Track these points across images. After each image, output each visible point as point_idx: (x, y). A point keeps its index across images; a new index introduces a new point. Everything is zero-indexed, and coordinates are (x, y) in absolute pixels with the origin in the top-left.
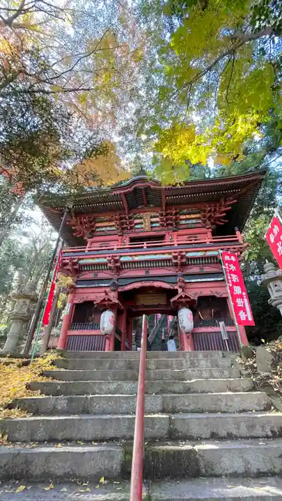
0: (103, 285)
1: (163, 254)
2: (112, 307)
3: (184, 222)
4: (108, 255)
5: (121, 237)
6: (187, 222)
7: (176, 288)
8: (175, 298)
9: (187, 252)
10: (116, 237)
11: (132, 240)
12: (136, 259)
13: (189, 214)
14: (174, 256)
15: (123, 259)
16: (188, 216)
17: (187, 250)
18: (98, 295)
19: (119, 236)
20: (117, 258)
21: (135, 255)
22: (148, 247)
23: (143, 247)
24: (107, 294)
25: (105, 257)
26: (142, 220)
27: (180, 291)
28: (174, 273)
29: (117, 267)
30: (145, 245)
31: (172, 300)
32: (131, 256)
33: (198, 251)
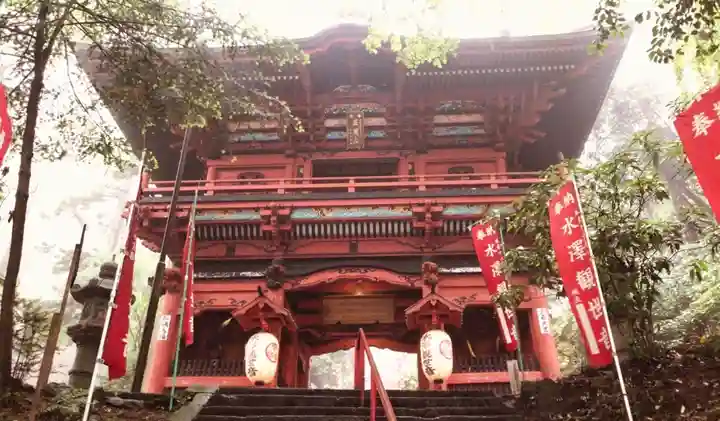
0: (249, 274)
1: (392, 207)
2: (274, 323)
3: (442, 132)
4: (264, 205)
5: (291, 160)
6: (452, 132)
7: (418, 284)
8: (416, 307)
9: (445, 205)
10: (279, 159)
11: (320, 170)
12: (330, 215)
13: (458, 112)
14: (415, 214)
15: (297, 215)
16: (453, 119)
17: (448, 200)
18: (239, 297)
19: (288, 156)
20: (286, 212)
21: (329, 208)
22: (357, 189)
23: (346, 189)
24: (261, 295)
25: (257, 210)
26: (344, 122)
27: (426, 291)
28: (415, 251)
29: (282, 233)
30: (352, 184)
31: (409, 311)
32: (316, 208)
33: (472, 204)
